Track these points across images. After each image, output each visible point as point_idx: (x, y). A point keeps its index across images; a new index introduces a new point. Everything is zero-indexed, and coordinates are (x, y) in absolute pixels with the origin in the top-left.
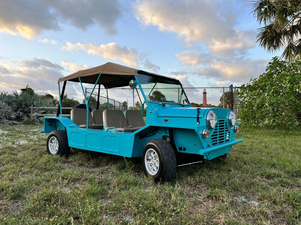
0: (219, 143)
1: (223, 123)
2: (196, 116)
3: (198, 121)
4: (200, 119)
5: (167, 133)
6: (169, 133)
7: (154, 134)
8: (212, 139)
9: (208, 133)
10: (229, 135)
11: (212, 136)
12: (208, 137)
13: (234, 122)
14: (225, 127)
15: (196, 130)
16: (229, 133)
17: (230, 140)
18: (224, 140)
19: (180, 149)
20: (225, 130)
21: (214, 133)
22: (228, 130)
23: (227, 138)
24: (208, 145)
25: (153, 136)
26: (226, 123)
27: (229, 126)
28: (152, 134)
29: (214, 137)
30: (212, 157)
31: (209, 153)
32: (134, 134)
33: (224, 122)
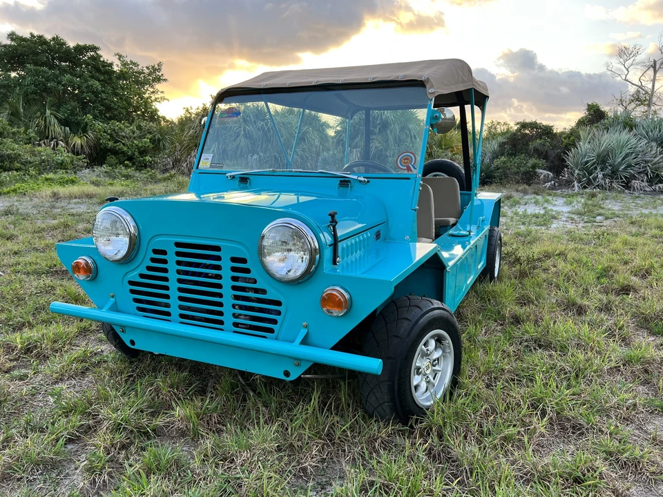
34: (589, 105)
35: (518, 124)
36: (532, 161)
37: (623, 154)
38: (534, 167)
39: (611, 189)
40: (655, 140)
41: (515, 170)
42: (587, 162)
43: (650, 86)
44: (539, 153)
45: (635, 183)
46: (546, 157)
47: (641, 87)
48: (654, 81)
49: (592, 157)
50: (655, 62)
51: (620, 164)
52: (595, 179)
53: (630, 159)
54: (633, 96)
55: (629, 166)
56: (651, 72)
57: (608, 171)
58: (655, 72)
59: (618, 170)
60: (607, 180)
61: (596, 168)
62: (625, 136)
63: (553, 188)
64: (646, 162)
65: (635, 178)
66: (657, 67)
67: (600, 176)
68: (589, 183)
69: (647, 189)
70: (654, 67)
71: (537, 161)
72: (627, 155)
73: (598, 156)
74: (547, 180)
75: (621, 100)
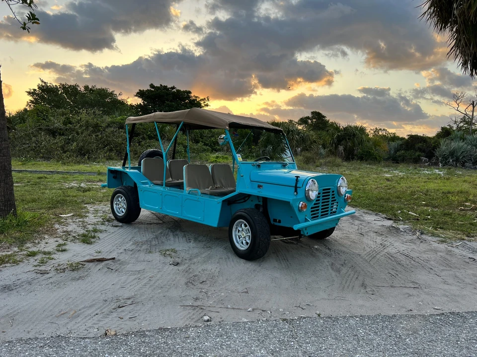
0: (322, 215)
1: (329, 192)
2: (294, 185)
3: (296, 191)
4: (298, 188)
5: (260, 202)
6: (263, 202)
7: (245, 201)
8: (312, 211)
9: (305, 206)
10: (337, 206)
11: (312, 208)
12: (305, 210)
13: (343, 190)
14: (331, 197)
15: (291, 202)
16: (337, 203)
17: (337, 212)
18: (329, 212)
19: (275, 220)
20: (331, 200)
21: (315, 204)
22: (335, 200)
23: (334, 210)
24: (306, 219)
25: (244, 203)
26: (333, 192)
27: (337, 196)
28: (243, 200)
29: (314, 210)
30: (311, 232)
31: (306, 228)
32: (221, 201)
33: (331, 191)
34: (442, 127)
35: (409, 135)
36: (418, 153)
37: (461, 152)
38: (419, 156)
39: (456, 166)
40: (475, 146)
41: (409, 157)
42: (445, 155)
43: (471, 114)
44: (420, 150)
45: (467, 164)
46: (424, 151)
47: (466, 114)
48: (473, 111)
49: (447, 153)
50: (473, 102)
51: (460, 156)
52: (449, 162)
53: (464, 154)
54: (462, 119)
55: (464, 157)
56: (471, 107)
57: (454, 159)
58: (474, 107)
59: (459, 158)
60: (454, 163)
61: (449, 157)
62: (461, 144)
63: (429, 165)
64: (471, 155)
65: (467, 162)
66: (475, 104)
67: (451, 161)
68: (446, 163)
69: (472, 167)
70: (473, 104)
71: (420, 153)
72: (463, 152)
73: (450, 152)
74: (425, 162)
75: (455, 121)
